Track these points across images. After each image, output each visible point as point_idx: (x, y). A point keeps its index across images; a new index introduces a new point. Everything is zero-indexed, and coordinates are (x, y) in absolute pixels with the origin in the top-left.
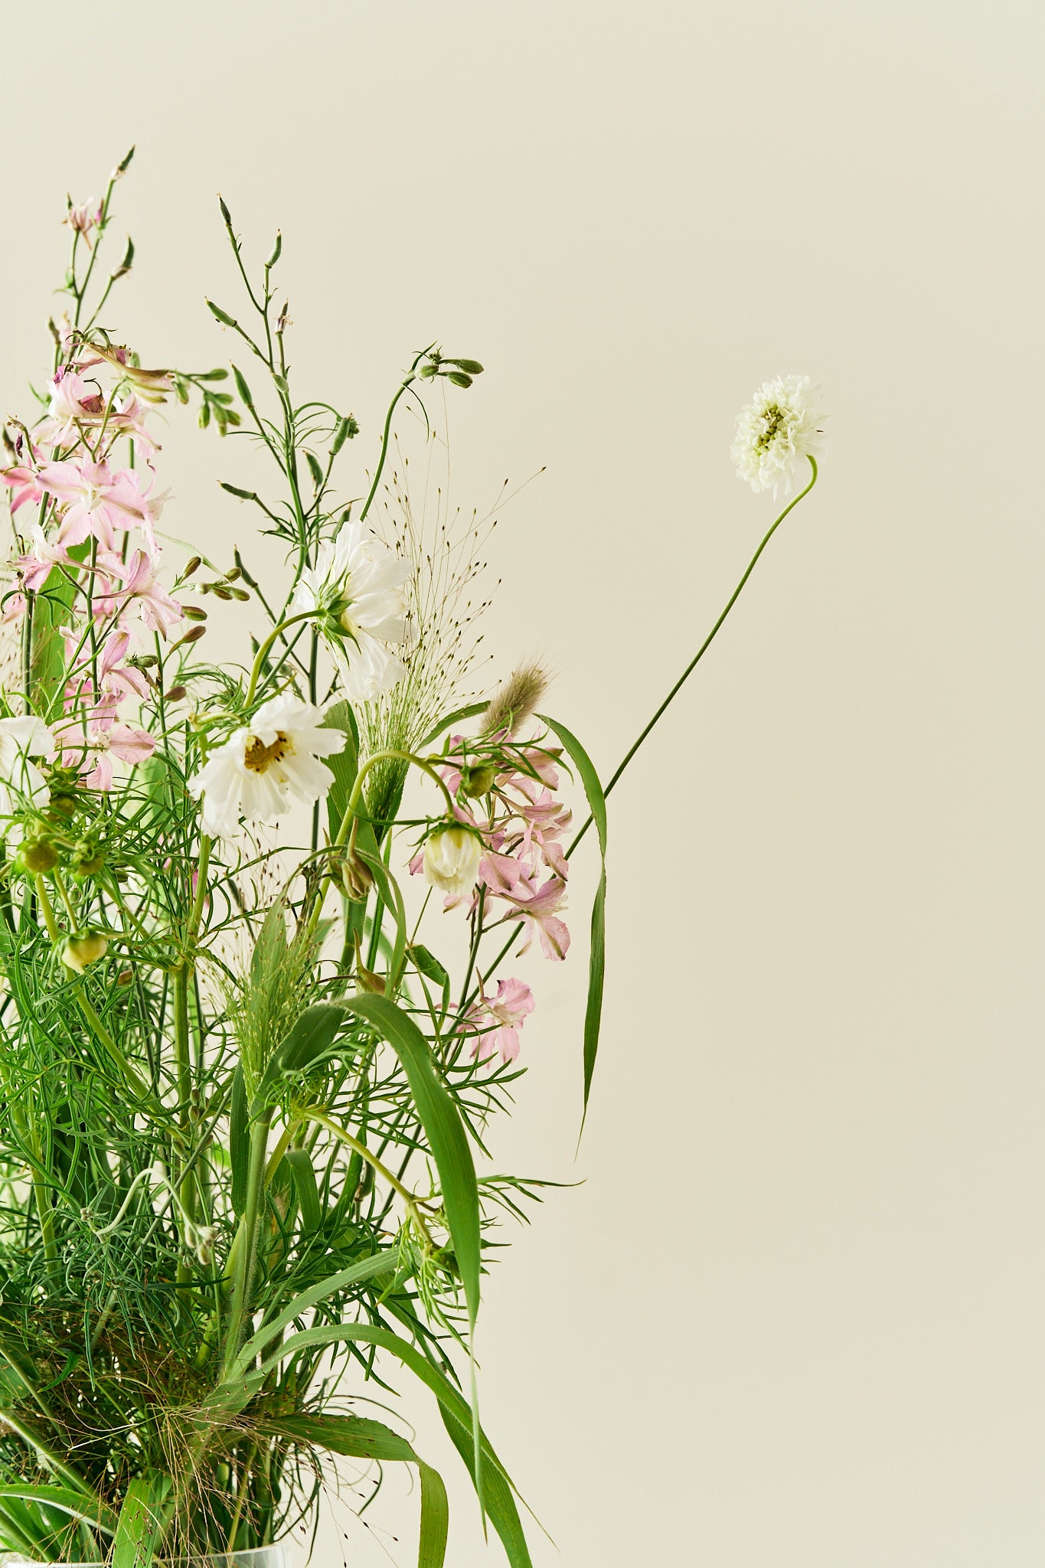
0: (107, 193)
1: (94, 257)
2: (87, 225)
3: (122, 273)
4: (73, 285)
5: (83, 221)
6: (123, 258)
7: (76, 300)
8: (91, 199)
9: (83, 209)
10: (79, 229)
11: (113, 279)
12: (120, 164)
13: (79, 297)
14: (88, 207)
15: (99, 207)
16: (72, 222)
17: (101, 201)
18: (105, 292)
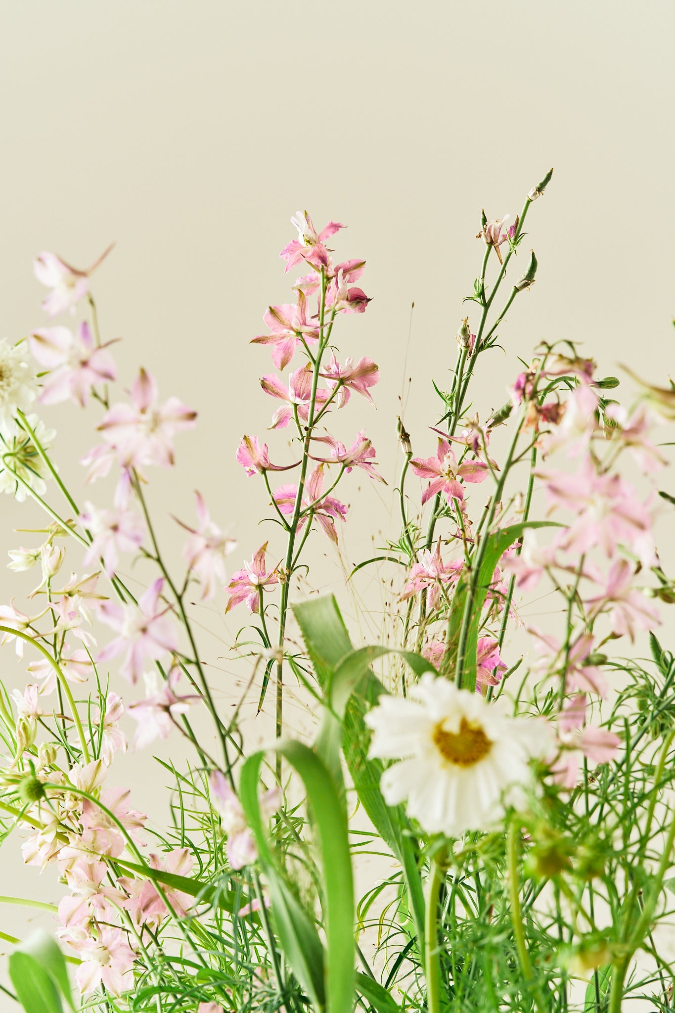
0: (522, 212)
1: (504, 270)
2: (500, 239)
3: (526, 285)
4: (482, 294)
5: (496, 236)
6: (526, 272)
7: (483, 308)
8: (507, 217)
9: (498, 225)
10: (491, 243)
11: (517, 290)
12: (538, 185)
13: (486, 305)
14: (503, 221)
15: (513, 223)
16: (486, 236)
17: (516, 218)
18: (508, 302)
